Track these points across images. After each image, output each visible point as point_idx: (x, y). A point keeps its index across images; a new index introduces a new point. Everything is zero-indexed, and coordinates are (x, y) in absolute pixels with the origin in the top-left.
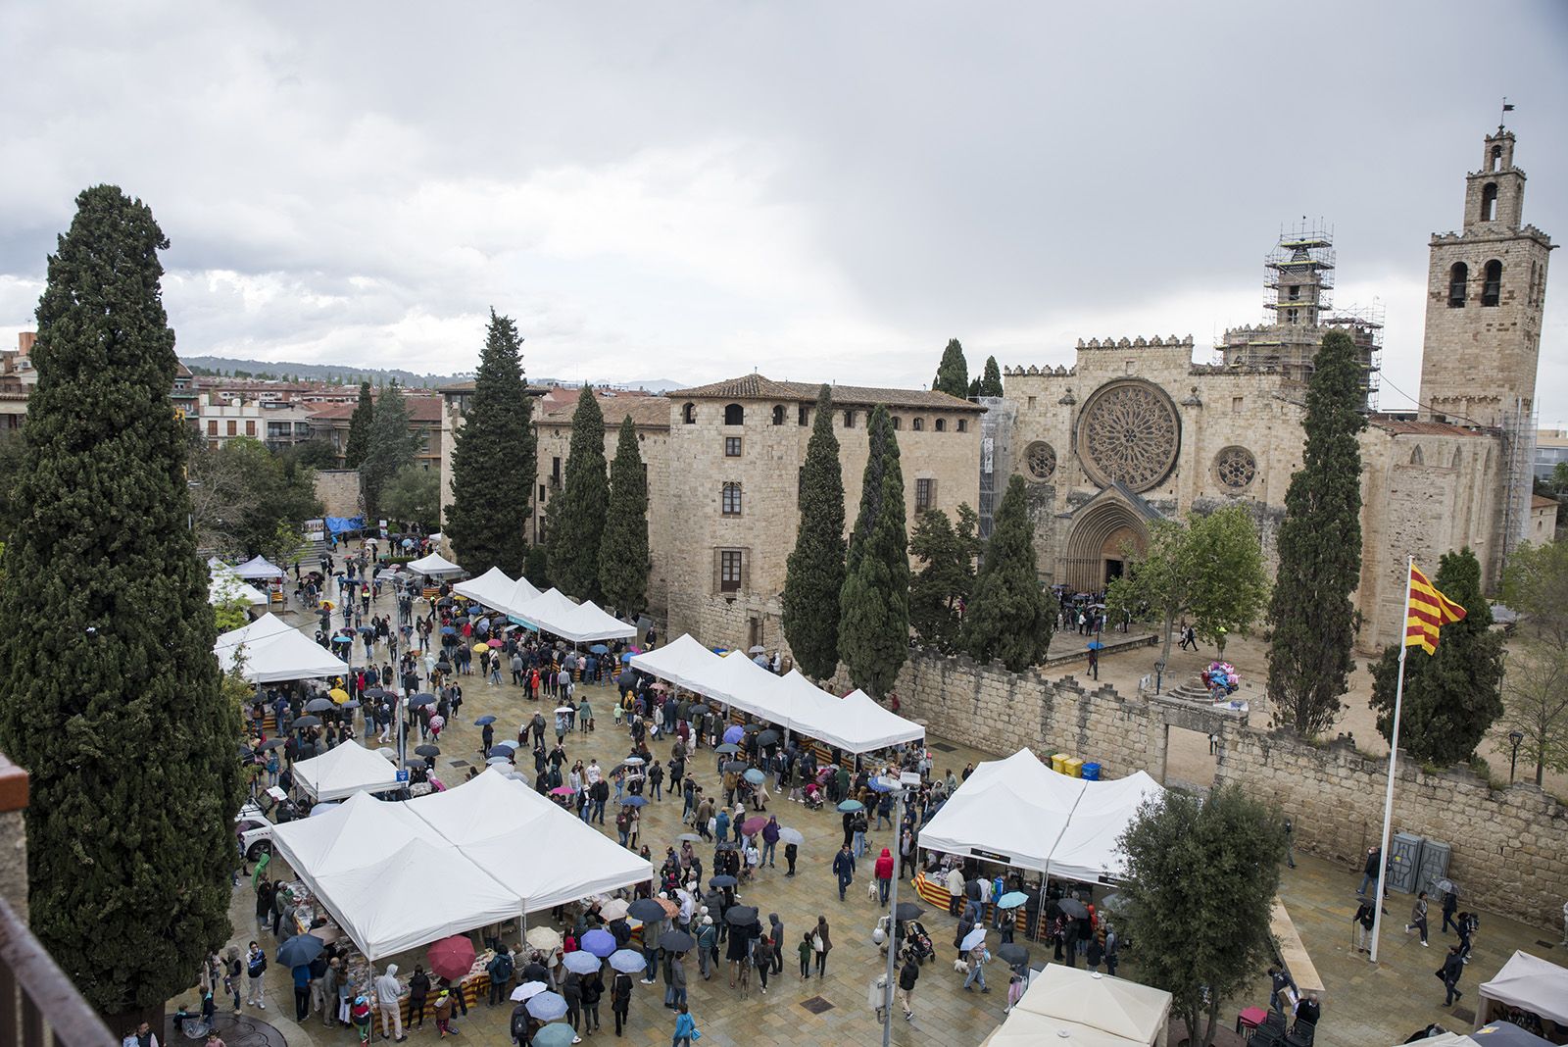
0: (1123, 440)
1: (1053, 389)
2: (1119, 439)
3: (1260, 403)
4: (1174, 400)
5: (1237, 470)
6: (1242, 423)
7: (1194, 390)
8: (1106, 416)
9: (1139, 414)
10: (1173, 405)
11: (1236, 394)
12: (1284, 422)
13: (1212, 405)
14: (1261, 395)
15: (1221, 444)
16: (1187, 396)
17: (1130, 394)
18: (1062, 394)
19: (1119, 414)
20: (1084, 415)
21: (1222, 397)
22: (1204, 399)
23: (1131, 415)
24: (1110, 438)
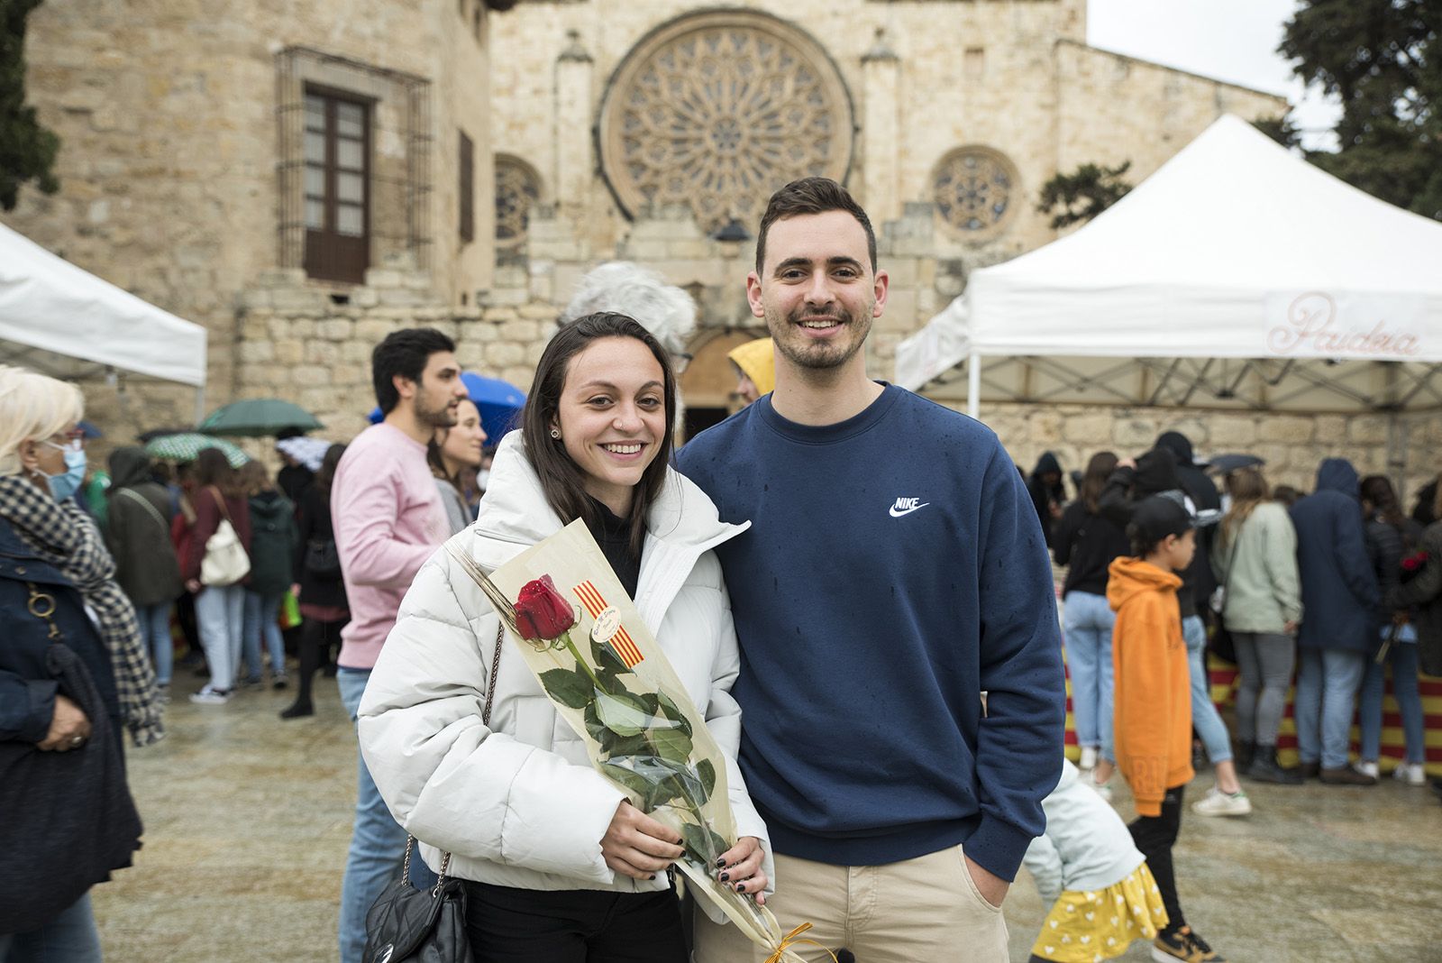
0: (711, 144)
1: (530, 33)
2: (699, 141)
3: (1022, 58)
4: (836, 53)
5: (973, 195)
6: (988, 98)
7: (880, 33)
8: (666, 93)
9: (746, 87)
10: (834, 63)
11: (971, 39)
12: (1088, 89)
13: (921, 63)
14: (1024, 41)
15: (941, 141)
16: (865, 44)
17: (725, 43)
18: (556, 42)
19: (700, 88)
20: (617, 92)
21: (942, 48)
22: (902, 48)
23: (726, 89)
24: (677, 141)
